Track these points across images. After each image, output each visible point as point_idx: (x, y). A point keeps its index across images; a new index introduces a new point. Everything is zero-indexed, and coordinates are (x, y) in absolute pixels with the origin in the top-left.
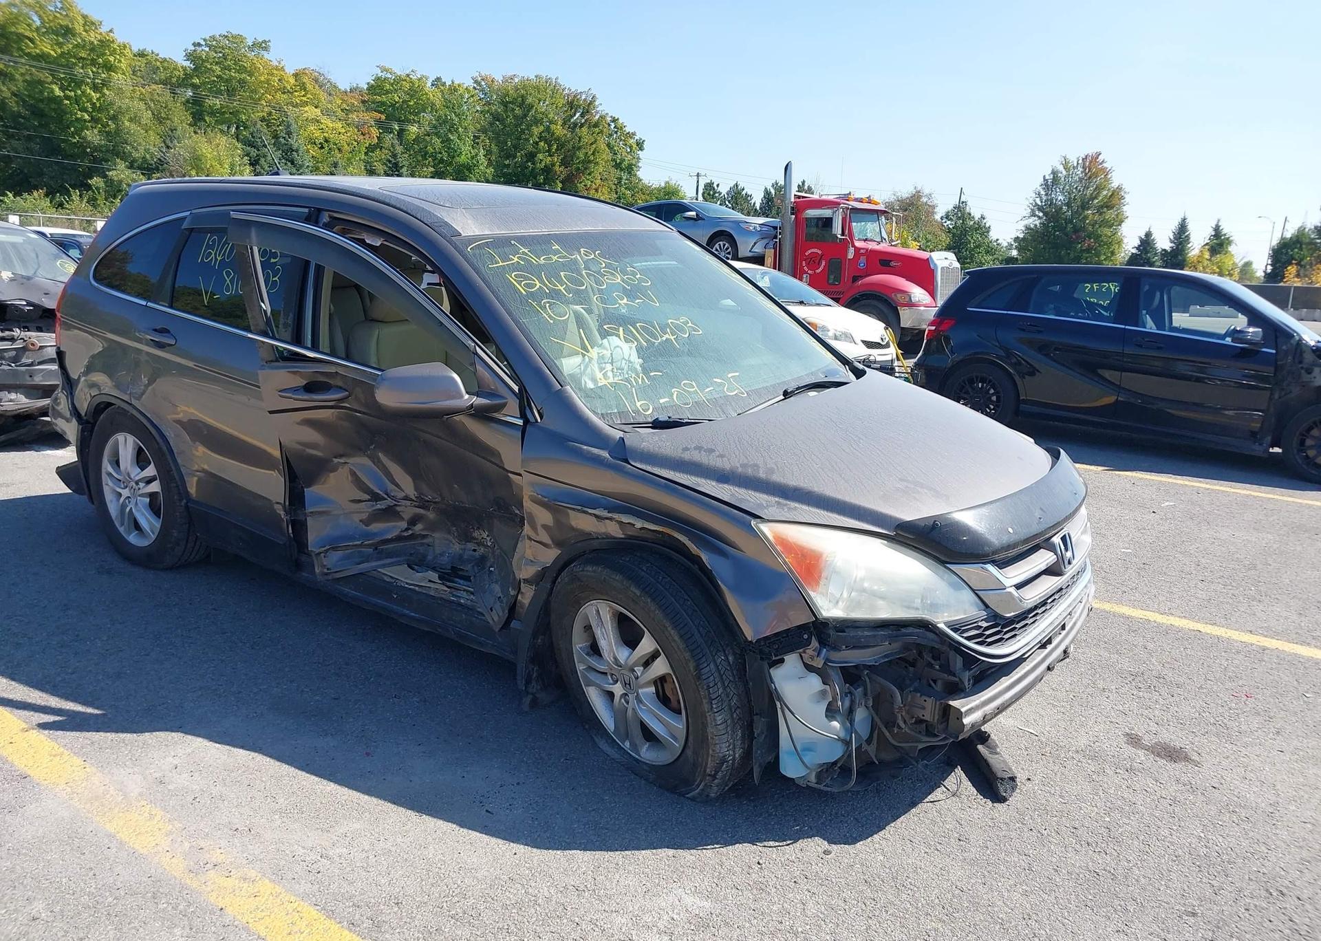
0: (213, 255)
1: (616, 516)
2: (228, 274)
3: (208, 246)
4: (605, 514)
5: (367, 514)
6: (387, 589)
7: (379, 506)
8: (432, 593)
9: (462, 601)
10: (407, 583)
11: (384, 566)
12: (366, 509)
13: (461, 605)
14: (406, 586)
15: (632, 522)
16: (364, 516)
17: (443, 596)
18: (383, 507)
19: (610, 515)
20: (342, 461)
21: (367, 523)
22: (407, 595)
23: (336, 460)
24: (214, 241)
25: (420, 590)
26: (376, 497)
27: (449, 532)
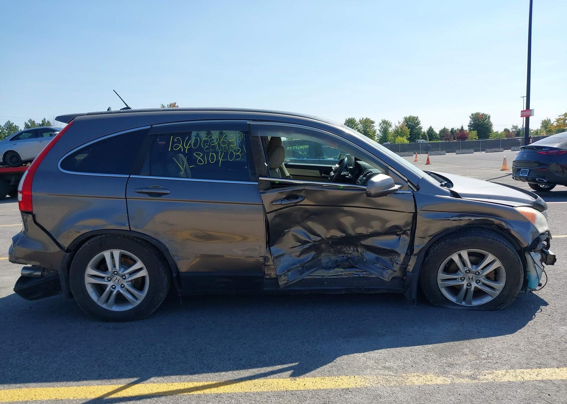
0: (181, 146)
1: (462, 218)
2: (199, 155)
3: (173, 143)
4: (457, 218)
5: (300, 252)
6: (321, 281)
7: (305, 247)
8: (344, 277)
9: (361, 275)
10: (329, 276)
11: (312, 272)
12: (298, 250)
13: (361, 277)
14: (329, 277)
15: (470, 219)
16: (298, 254)
17: (351, 276)
18: (308, 247)
19: (460, 218)
20: (288, 230)
21: (299, 256)
22: (331, 281)
23: (285, 231)
24: (178, 139)
25: (337, 277)
26: (306, 242)
27: (330, 252)
